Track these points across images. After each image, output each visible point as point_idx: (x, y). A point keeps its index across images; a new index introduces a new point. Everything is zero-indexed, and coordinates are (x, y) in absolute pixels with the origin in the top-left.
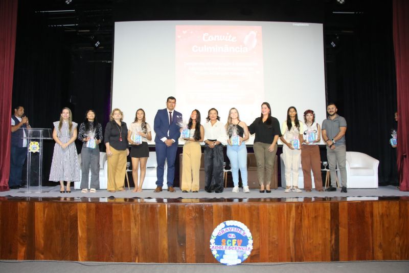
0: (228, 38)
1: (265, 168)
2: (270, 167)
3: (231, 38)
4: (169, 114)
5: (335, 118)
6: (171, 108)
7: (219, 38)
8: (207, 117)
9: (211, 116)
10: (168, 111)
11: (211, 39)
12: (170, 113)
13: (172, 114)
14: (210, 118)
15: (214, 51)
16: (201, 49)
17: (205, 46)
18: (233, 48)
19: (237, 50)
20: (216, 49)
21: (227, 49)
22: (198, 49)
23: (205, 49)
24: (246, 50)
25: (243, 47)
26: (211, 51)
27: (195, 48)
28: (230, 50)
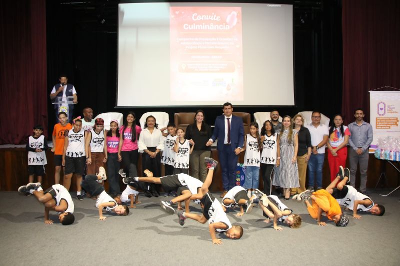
0: (213, 18)
7: (206, 17)
11: (199, 18)
15: (201, 28)
16: (191, 27)
17: (194, 24)
18: (217, 26)
19: (221, 27)
20: (204, 27)
21: (212, 27)
22: (188, 26)
23: (194, 27)
24: (228, 27)
25: (225, 25)
26: (199, 28)
27: (186, 26)
28: (215, 28)
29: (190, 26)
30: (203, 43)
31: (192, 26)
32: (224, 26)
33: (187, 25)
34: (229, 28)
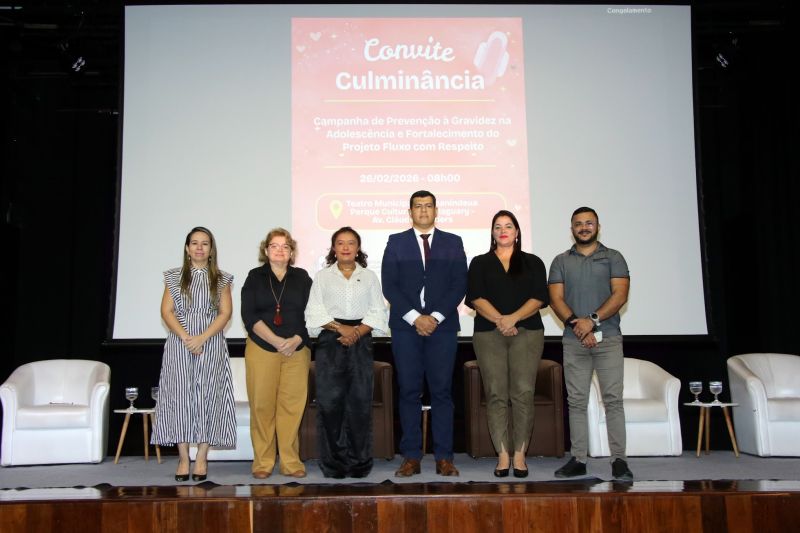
0: (431, 53)
1: (510, 404)
2: (522, 399)
3: (440, 53)
4: (420, 241)
5: (595, 252)
6: (424, 221)
7: (409, 52)
8: (327, 253)
9: (340, 249)
10: (418, 233)
11: (385, 54)
12: (425, 237)
13: (430, 240)
14: (339, 255)
15: (394, 87)
16: (359, 83)
17: (370, 73)
18: (445, 77)
19: (458, 82)
20: (400, 82)
21: (429, 82)
22: (351, 80)
23: (371, 82)
24: (481, 82)
25: (471, 75)
26: (386, 87)
27: (343, 78)
28: (438, 86)
29: (355, 78)
30: (400, 134)
31: (364, 78)
32: (467, 78)
33: (348, 76)
34: (482, 86)
